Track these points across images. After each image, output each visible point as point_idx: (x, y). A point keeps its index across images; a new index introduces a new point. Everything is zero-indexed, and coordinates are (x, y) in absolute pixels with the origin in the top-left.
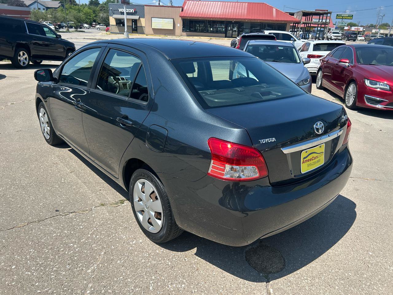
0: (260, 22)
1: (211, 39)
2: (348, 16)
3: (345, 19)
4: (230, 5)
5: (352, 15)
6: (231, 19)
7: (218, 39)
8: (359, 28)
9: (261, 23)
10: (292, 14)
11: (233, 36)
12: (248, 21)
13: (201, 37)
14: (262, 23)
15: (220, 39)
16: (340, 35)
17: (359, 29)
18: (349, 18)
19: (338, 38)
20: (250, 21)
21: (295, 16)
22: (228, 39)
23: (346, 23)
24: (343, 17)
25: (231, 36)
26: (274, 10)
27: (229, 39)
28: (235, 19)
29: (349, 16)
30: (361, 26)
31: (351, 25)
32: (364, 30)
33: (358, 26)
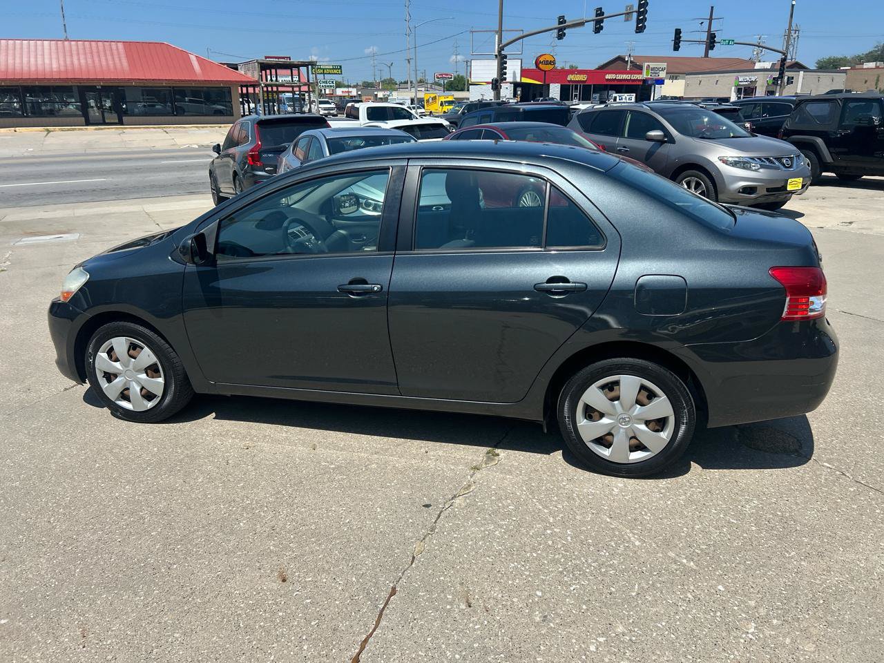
0: (169, 85)
1: (49, 131)
2: (333, 69)
3: (329, 73)
4: (78, 48)
5: (340, 66)
6: (93, 80)
7: (69, 130)
8: (350, 89)
9: (170, 87)
10: (235, 67)
11: (107, 121)
12: (138, 84)
13: (17, 129)
14: (173, 87)
15: (73, 130)
16: (333, 105)
17: (351, 92)
18: (335, 71)
19: (331, 112)
20: (142, 85)
21: (241, 71)
22: (96, 129)
23: (333, 82)
24: (324, 69)
25: (102, 122)
26: (193, 58)
27: (99, 129)
28: (103, 79)
29: (335, 69)
30: (354, 87)
31: (339, 85)
32: (360, 93)
33: (349, 86)
